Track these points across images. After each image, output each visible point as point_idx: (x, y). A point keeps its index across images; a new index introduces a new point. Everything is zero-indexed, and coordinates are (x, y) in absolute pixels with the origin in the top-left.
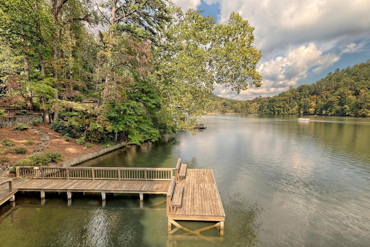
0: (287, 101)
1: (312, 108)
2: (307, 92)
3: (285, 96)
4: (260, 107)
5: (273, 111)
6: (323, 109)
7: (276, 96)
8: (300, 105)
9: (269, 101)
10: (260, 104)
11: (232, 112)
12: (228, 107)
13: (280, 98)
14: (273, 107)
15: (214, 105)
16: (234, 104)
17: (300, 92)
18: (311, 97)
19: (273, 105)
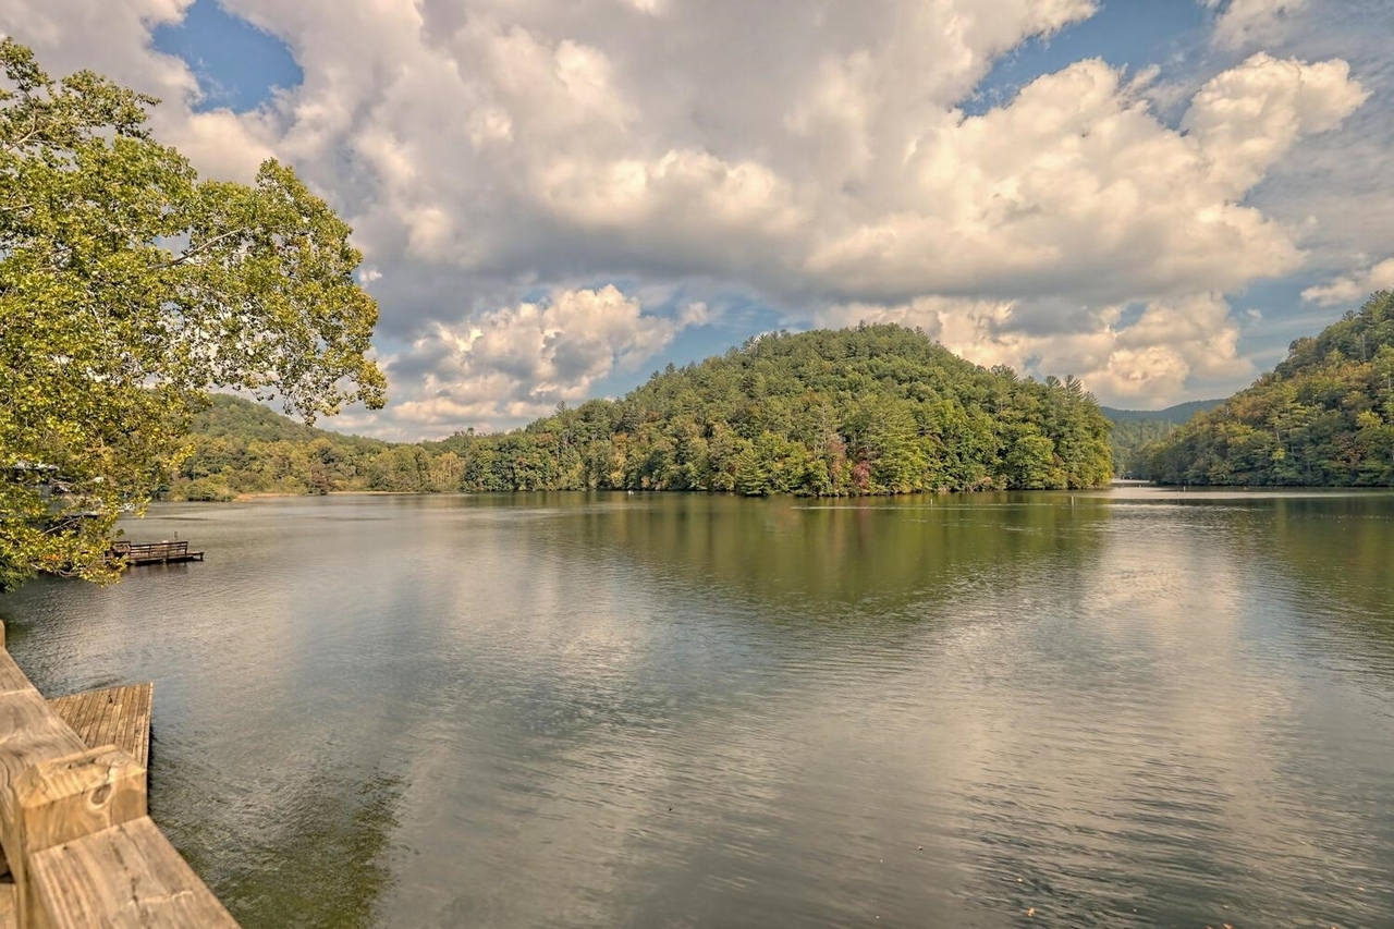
0: (551, 449)
1: (617, 469)
2: (605, 422)
3: (545, 432)
4: (467, 467)
5: (513, 480)
6: (644, 474)
7: (518, 432)
8: (588, 462)
9: (497, 448)
10: (469, 458)
11: (361, 489)
12: (341, 466)
13: (531, 437)
14: (512, 468)
16: (368, 455)
17: (586, 421)
18: (615, 438)
19: (511, 461)
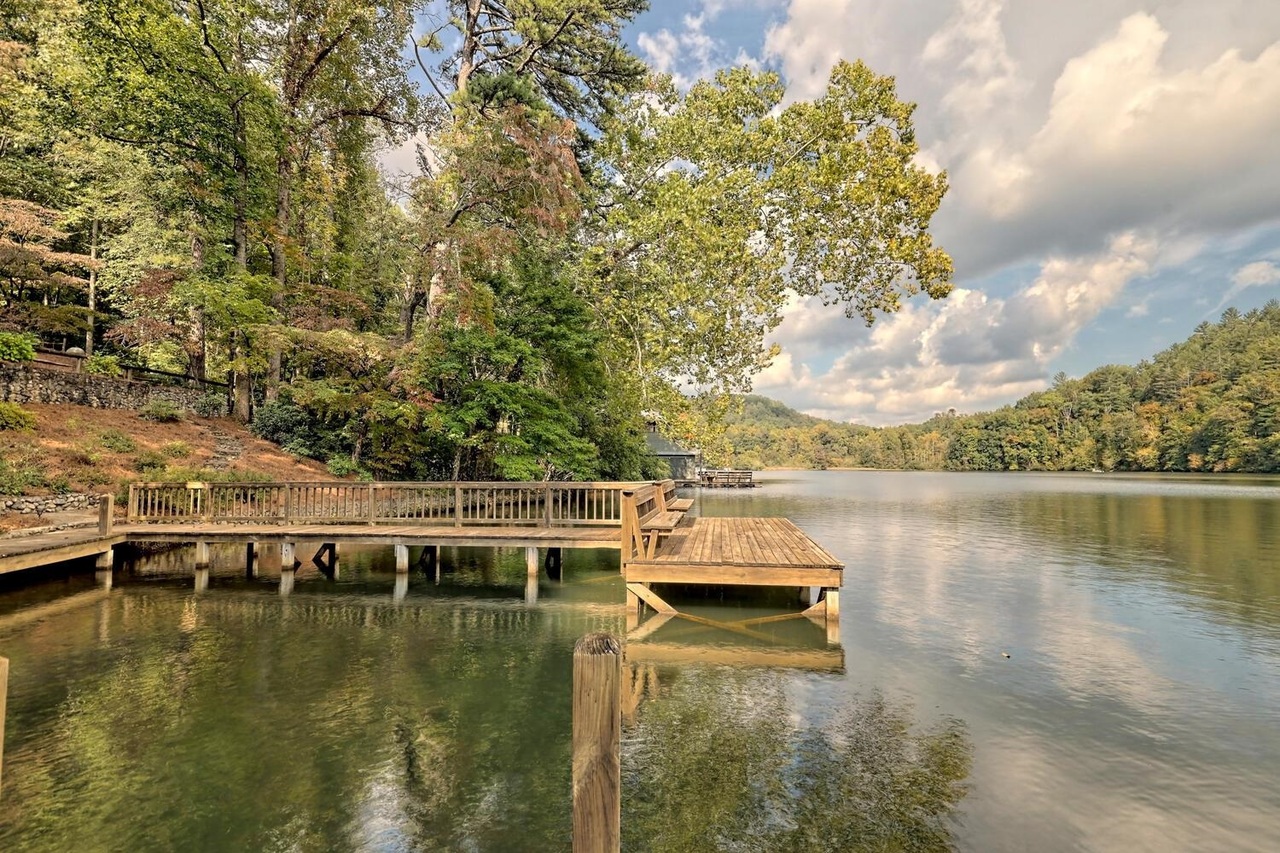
0: (1049, 425)
1: (1146, 446)
2: (1123, 391)
3: (1040, 407)
4: (950, 446)
5: (1002, 459)
6: (1192, 451)
7: (1006, 409)
8: (1101, 439)
9: (983, 426)
10: (952, 438)
11: (853, 466)
12: (836, 446)
13: (1024, 413)
14: (1001, 446)
15: (788, 440)
16: (857, 437)
17: (1094, 391)
18: (1140, 409)
19: (999, 439)
